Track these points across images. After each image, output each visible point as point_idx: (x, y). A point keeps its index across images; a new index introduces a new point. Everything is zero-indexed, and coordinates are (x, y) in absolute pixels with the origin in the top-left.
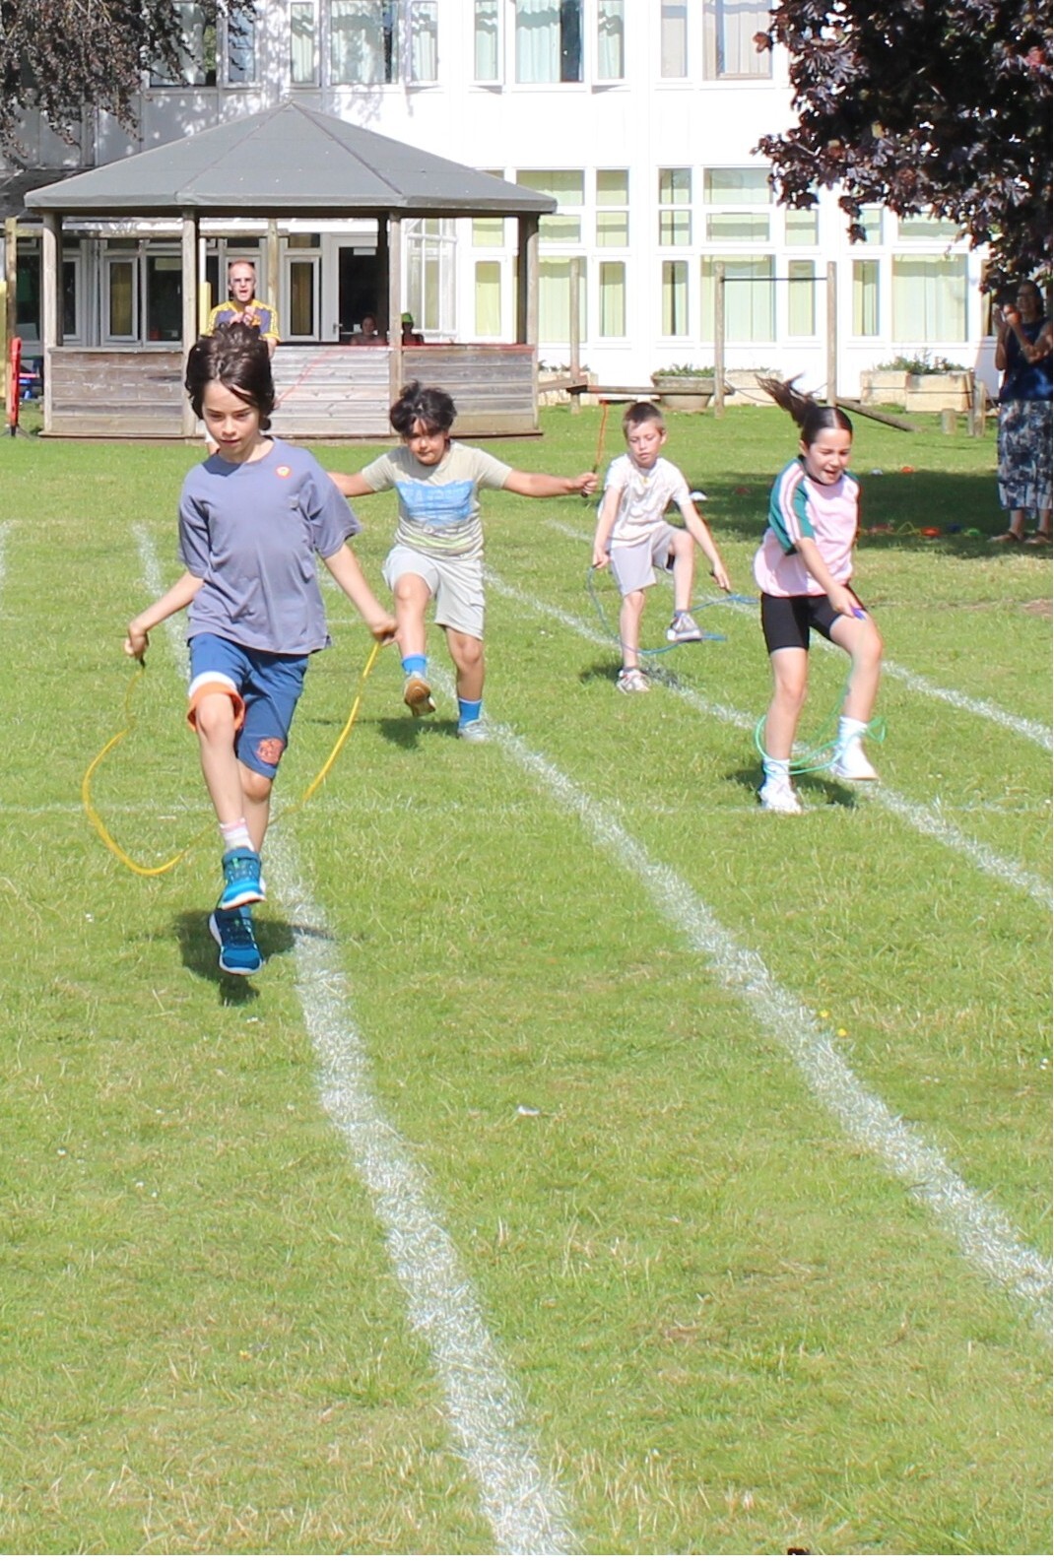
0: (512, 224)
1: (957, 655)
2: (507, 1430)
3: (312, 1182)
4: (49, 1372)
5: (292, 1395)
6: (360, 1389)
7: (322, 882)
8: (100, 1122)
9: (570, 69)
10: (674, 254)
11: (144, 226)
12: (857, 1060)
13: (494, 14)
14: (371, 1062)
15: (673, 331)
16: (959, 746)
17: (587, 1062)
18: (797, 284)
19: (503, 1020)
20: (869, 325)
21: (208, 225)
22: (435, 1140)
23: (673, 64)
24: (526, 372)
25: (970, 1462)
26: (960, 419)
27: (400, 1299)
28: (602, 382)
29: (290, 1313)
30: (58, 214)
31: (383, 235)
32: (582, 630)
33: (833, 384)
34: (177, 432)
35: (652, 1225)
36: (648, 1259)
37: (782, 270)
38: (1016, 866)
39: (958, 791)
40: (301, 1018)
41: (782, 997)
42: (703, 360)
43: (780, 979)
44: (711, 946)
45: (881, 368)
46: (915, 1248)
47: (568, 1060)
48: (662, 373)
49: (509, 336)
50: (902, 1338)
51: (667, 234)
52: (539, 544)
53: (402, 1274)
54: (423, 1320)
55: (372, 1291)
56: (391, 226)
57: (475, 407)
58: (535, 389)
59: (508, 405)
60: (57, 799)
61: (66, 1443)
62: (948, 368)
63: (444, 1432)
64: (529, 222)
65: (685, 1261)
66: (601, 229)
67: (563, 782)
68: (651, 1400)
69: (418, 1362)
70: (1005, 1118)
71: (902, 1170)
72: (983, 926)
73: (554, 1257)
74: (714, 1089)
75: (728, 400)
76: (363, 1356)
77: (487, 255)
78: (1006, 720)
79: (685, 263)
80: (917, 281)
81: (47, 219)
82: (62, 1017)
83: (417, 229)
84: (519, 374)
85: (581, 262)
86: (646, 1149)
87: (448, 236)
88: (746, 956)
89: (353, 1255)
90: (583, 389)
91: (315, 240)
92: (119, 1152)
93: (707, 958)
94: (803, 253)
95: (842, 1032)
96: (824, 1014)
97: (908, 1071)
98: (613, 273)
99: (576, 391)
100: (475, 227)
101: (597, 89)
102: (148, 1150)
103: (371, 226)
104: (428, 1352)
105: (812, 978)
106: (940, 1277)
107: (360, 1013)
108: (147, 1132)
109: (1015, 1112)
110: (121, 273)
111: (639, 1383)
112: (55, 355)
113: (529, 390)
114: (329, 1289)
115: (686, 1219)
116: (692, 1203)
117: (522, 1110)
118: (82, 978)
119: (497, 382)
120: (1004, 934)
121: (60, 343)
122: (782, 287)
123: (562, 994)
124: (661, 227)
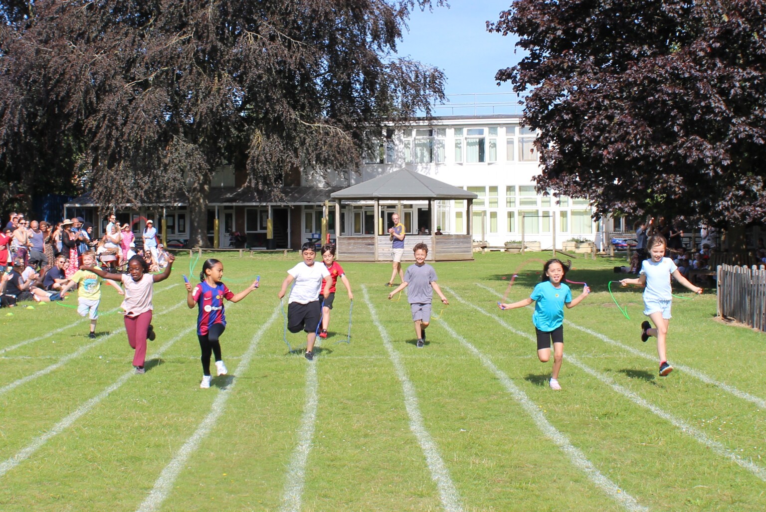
0: (465, 202)
1: (583, 317)
2: (455, 502)
3: (408, 447)
4: (342, 490)
5: (402, 495)
6: (419, 493)
7: (411, 376)
8: (354, 433)
9: (481, 159)
10: (511, 210)
11: (363, 202)
12: (549, 418)
13: (460, 143)
14: (423, 419)
15: (510, 231)
16: (581, 340)
17: (479, 419)
18: (545, 218)
19: (458, 409)
20: (564, 229)
21: (381, 202)
22: (440, 437)
23: (510, 157)
24: (469, 242)
25: (569, 508)
26: (589, 254)
27: (429, 473)
28: (491, 245)
29: (402, 477)
30: (340, 199)
31: (430, 205)
32: (483, 312)
33: (554, 245)
34: (373, 260)
35: (494, 457)
36: (492, 464)
37: (540, 214)
38: (594, 371)
39: (580, 352)
40: (405, 409)
41: (530, 403)
42: (518, 239)
43: (530, 398)
44: (513, 391)
45: (568, 241)
46: (560, 461)
47: (474, 418)
48: (507, 243)
49: (465, 233)
50: (555, 481)
51: (508, 204)
52: (472, 289)
53: (430, 468)
54: (435, 478)
55: (423, 471)
56: (432, 202)
57: (455, 252)
58: (472, 247)
59: (465, 252)
60: (341, 355)
61: (346, 506)
62: (586, 241)
63: (439, 503)
64: (470, 201)
65: (502, 464)
66: (490, 203)
67: (476, 350)
68: (491, 496)
69: (434, 487)
70: (585, 431)
71: (558, 443)
72: (584, 385)
73: (469, 464)
74: (512, 425)
75: (526, 250)
76: (420, 486)
77: (459, 210)
78: (595, 334)
79: (513, 212)
80: (578, 217)
81: (337, 201)
82: (344, 409)
83: (439, 203)
84: (467, 243)
85: (485, 212)
86: (493, 439)
87: (448, 205)
88: (521, 393)
89: (418, 464)
90: (485, 247)
91: (411, 206)
92: (359, 441)
93: (511, 394)
94: (546, 209)
95: (545, 411)
96: (541, 407)
97: (561, 420)
98: (494, 215)
99: (483, 248)
100: (456, 202)
101: (489, 164)
102: (367, 439)
103: (427, 202)
104: (436, 485)
105: (538, 398)
106: (566, 468)
107: (421, 407)
108: (366, 436)
109: (588, 430)
110: (357, 216)
111: (488, 492)
112: (339, 238)
113: (470, 247)
114: (412, 471)
115: (503, 455)
116: (504, 451)
117: (462, 430)
118: (348, 399)
119: (461, 245)
120: (589, 387)
121: (341, 235)
122: (541, 219)
123: (473, 402)
124: (507, 202)
